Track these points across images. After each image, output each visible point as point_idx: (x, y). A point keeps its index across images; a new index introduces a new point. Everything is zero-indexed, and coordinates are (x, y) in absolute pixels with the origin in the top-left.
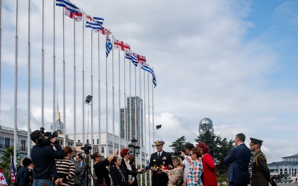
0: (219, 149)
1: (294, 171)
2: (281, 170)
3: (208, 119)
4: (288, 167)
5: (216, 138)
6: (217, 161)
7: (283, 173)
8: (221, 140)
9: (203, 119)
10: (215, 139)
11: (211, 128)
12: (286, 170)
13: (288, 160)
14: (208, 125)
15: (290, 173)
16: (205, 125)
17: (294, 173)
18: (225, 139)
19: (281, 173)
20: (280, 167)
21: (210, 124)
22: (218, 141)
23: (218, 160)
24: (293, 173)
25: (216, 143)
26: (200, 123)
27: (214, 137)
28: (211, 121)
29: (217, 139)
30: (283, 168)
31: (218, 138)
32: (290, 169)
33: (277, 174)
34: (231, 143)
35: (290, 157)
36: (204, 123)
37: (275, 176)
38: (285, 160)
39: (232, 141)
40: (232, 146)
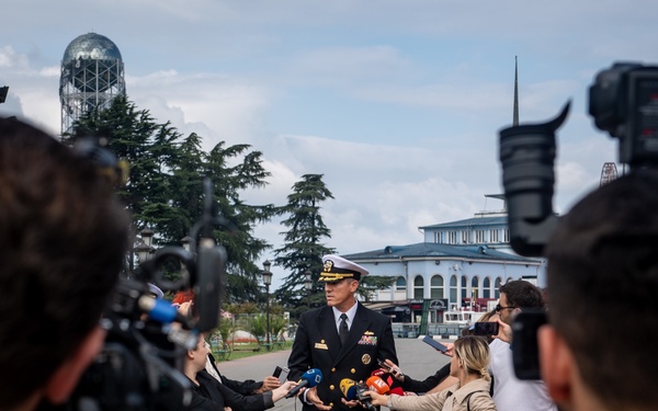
0: (166, 183)
1: (481, 288)
2: (419, 280)
3: (100, 40)
4: (445, 270)
5: (156, 132)
6: (157, 236)
7: (428, 295)
8: (178, 142)
9: (82, 39)
10: (152, 140)
11: (114, 81)
12: (437, 279)
13: (446, 239)
14: (104, 65)
15: (453, 292)
16: (89, 64)
17: (481, 296)
18: (193, 139)
19: (419, 293)
20: (414, 269)
21: (108, 63)
22: (164, 149)
23: (159, 229)
24: (464, 292)
25: (156, 154)
26: (67, 55)
27: (147, 128)
28: (114, 51)
29: (161, 137)
30: (428, 270)
31: (164, 132)
32: (454, 278)
33: (400, 297)
34: (218, 154)
35: (453, 228)
36: (82, 54)
37: (395, 304)
38: (431, 239)
39: (224, 147)
40: (219, 171)
